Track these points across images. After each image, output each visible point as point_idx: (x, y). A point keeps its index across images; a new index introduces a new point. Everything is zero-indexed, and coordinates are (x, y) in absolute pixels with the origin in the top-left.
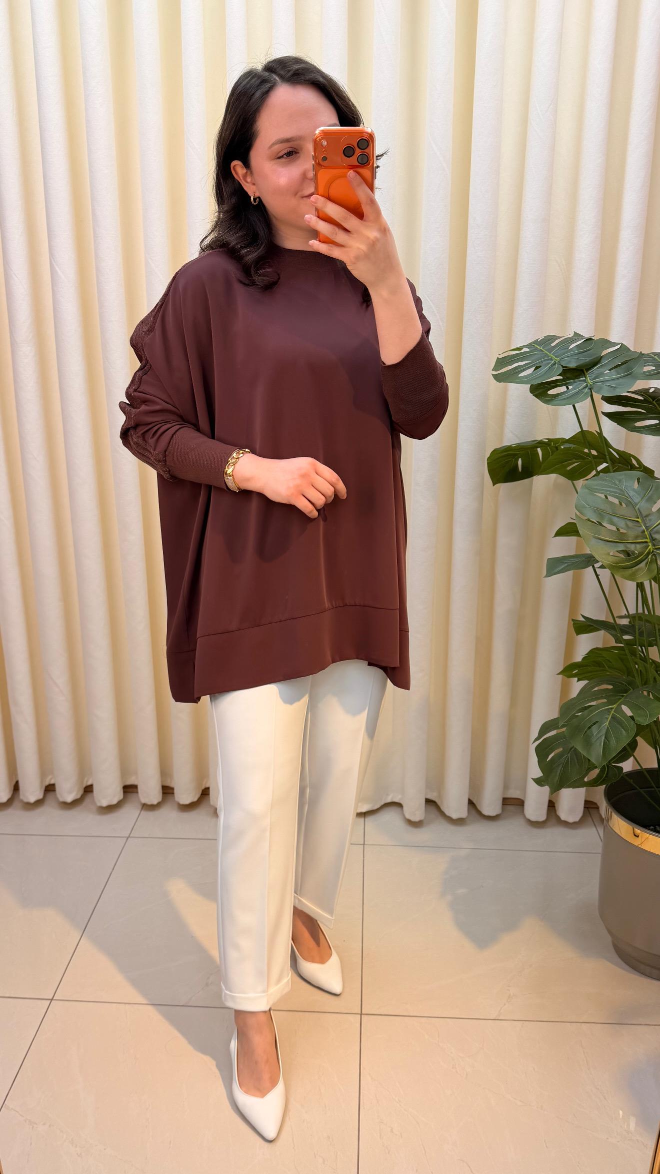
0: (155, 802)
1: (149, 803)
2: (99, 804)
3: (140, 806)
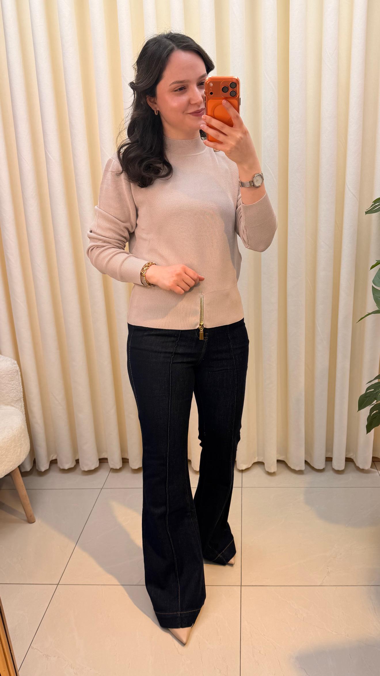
0: (118, 468)
1: (115, 468)
2: (83, 469)
3: (109, 470)
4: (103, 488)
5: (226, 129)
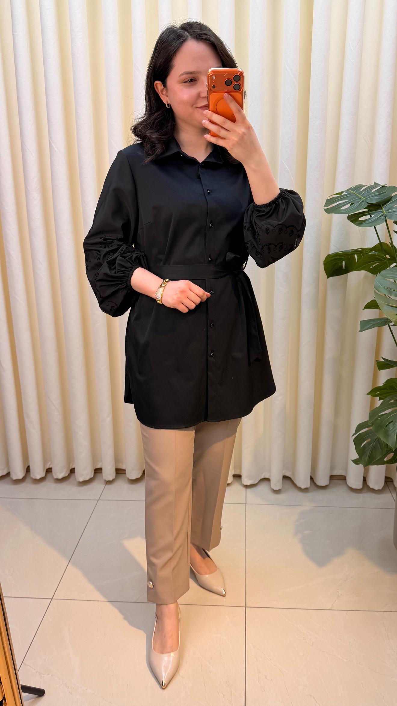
0: (111, 479)
1: (108, 480)
2: (78, 480)
4: (100, 499)
5: (228, 124)
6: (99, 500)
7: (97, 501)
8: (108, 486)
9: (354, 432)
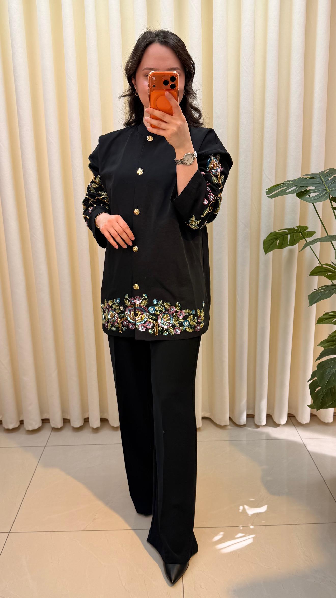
0: (59, 427)
1: (56, 427)
2: (27, 429)
3: (51, 430)
4: (47, 445)
5: (167, 118)
6: (45, 447)
7: (44, 447)
8: (53, 433)
9: (309, 378)
